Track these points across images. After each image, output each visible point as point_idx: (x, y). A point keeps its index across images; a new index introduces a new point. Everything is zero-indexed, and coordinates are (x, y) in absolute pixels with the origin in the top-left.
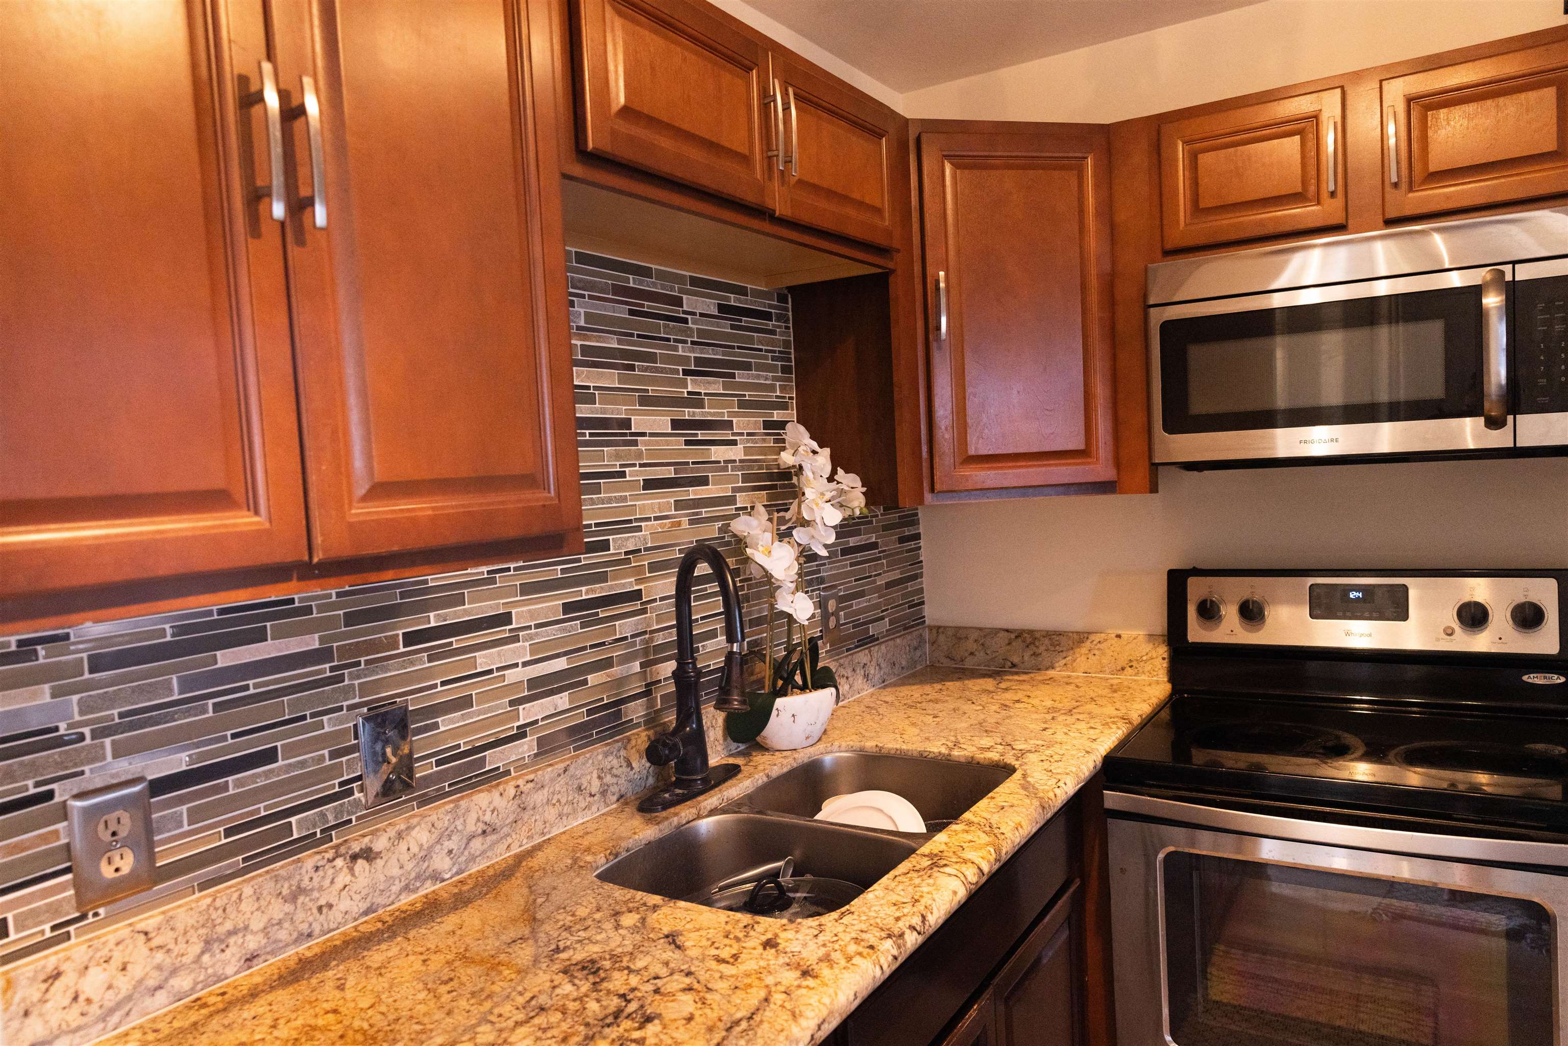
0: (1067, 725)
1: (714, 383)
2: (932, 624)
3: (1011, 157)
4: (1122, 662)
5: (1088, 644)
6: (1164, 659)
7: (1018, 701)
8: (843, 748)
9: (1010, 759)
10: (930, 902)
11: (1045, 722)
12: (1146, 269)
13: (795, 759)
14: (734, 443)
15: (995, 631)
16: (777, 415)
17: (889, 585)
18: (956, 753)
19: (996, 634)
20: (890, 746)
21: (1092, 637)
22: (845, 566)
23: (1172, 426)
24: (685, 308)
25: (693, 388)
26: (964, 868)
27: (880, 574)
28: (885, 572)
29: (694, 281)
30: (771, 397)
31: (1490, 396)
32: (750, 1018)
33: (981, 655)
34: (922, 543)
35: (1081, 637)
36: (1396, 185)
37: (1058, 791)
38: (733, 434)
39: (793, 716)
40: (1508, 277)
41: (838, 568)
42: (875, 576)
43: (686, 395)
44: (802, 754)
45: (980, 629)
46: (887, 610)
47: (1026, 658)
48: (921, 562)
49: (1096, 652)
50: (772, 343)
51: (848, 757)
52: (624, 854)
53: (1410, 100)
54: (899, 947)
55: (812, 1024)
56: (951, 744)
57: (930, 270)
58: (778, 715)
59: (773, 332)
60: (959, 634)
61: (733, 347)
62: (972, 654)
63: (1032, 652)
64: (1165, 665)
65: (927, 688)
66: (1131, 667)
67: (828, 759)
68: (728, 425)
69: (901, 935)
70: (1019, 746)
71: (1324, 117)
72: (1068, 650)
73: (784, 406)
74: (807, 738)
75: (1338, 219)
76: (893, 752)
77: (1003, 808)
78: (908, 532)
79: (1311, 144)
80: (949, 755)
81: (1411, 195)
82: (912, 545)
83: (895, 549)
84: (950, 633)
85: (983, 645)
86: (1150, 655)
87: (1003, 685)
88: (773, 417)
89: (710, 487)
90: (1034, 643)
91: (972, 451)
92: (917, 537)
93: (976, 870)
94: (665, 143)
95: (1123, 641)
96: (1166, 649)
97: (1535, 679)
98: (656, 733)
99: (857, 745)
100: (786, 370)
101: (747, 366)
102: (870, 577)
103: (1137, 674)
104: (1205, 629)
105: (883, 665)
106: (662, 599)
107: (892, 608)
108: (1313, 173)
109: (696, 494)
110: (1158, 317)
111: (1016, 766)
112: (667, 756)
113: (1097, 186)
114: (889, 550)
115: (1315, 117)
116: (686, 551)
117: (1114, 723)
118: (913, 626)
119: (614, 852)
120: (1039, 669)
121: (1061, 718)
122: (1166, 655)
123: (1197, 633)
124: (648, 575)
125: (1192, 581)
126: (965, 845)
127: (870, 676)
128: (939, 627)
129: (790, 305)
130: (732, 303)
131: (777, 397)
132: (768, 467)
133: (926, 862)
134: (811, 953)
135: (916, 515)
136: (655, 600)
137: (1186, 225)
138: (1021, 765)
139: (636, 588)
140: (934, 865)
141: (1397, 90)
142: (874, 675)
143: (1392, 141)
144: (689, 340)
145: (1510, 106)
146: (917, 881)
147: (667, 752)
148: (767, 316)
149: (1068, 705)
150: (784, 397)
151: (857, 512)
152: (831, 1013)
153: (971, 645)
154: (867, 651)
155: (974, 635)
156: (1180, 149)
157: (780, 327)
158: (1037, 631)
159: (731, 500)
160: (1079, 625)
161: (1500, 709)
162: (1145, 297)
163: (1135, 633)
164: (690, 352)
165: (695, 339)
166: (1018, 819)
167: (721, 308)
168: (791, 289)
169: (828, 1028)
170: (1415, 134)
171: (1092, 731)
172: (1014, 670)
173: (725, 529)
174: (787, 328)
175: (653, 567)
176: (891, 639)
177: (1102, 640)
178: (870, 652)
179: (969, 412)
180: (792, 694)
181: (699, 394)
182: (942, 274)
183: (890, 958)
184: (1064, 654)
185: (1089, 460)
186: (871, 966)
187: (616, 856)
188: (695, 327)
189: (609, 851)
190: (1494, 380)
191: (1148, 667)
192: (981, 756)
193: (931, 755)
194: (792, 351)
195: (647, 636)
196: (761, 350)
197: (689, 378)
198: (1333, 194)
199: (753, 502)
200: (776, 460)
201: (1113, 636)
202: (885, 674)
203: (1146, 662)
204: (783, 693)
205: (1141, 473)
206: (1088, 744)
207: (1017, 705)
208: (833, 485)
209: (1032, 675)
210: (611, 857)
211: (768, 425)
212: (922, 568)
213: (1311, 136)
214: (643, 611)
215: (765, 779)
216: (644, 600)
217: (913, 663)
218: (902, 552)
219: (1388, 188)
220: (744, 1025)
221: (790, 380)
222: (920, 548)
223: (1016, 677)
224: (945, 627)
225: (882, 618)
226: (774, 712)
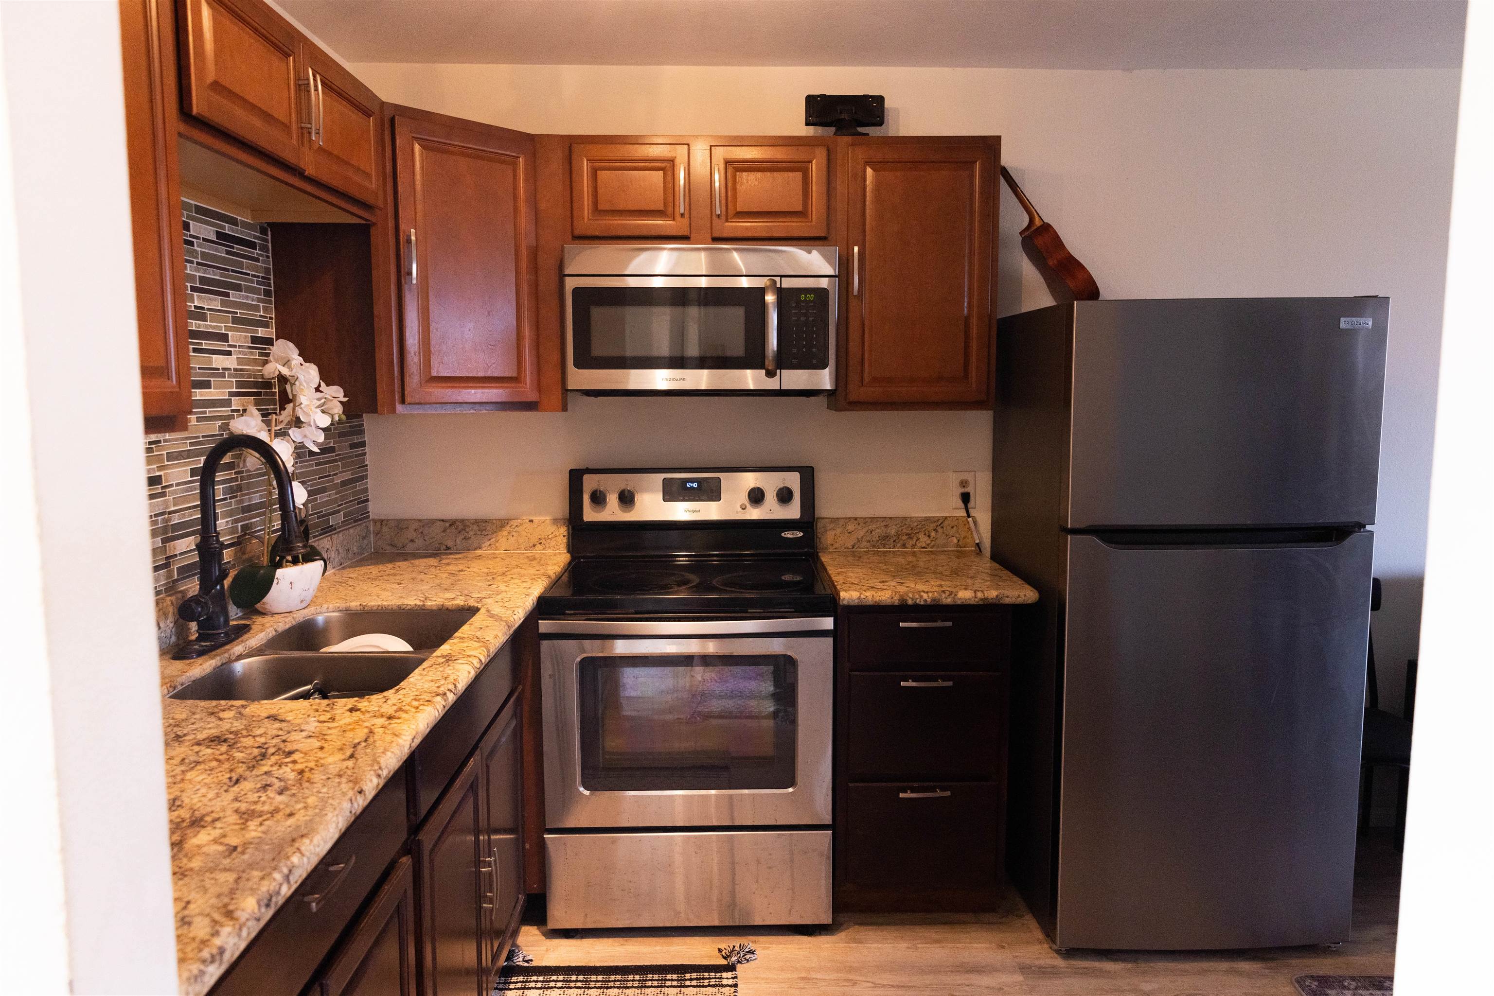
0: (505, 582)
1: (215, 300)
2: (376, 517)
3: (464, 147)
4: (534, 540)
5: (508, 528)
6: (564, 536)
7: (462, 570)
8: (330, 610)
9: (472, 603)
10: (456, 677)
11: (489, 581)
12: (562, 246)
13: (294, 618)
14: (229, 353)
15: (432, 522)
16: (261, 332)
17: (344, 483)
18: (429, 603)
19: (433, 524)
20: (373, 603)
21: (512, 523)
22: (311, 466)
23: (581, 363)
24: (192, 233)
25: (198, 303)
26: (470, 659)
27: (337, 474)
28: (341, 472)
29: (199, 210)
30: (256, 315)
31: (768, 357)
32: (366, 740)
33: (419, 542)
34: (367, 449)
35: (503, 523)
36: (718, 216)
37: (515, 617)
38: (230, 346)
39: (291, 583)
40: (778, 285)
41: (307, 467)
42: (334, 475)
43: (193, 309)
44: (298, 615)
45: (420, 521)
46: (342, 505)
47: (458, 542)
48: (366, 466)
49: (514, 534)
50: (256, 269)
51: (337, 616)
52: (180, 688)
53: (727, 162)
54: (445, 701)
55: (409, 738)
56: (423, 599)
57: (402, 226)
58: (278, 583)
59: (257, 260)
60: (400, 525)
61: (227, 270)
62: (412, 541)
63: (463, 537)
64: (565, 541)
65: (381, 567)
66: (540, 543)
67: (320, 619)
68: (224, 338)
69: (445, 694)
70: (476, 595)
71: (677, 161)
72: (493, 533)
73: (265, 325)
74: (302, 601)
75: (684, 232)
76: (375, 608)
77: (481, 628)
78: (356, 439)
79: (670, 178)
80: (424, 605)
81: (727, 224)
82: (359, 450)
83: (348, 453)
84: (393, 524)
85: (422, 533)
86: (554, 534)
87: (444, 562)
88: (258, 333)
89: (212, 390)
90: (465, 530)
91: (434, 373)
92: (363, 444)
93: (478, 661)
94: (239, 112)
95: (535, 525)
96: (565, 528)
97: (788, 535)
98: (177, 598)
99: (342, 605)
100: (267, 293)
101: (238, 288)
102: (329, 476)
103: (544, 549)
104: (594, 512)
105: (341, 551)
106: (178, 484)
107: (345, 503)
108: (671, 198)
109: (201, 396)
110: (571, 284)
111: (479, 607)
112: (200, 613)
113: (526, 180)
114: (343, 454)
115: (672, 161)
116: (218, 441)
117: (539, 578)
118: (360, 520)
119: (173, 685)
120: (469, 550)
121: (499, 578)
122: (565, 534)
123: (590, 515)
124: (166, 463)
125: (586, 478)
126: (465, 649)
127: (332, 559)
128: (382, 521)
129: (269, 238)
130: (227, 232)
131: (261, 316)
132: (255, 377)
133: (442, 660)
134: (388, 709)
135: (362, 425)
136: (171, 485)
137: (589, 219)
138: (482, 606)
139: (158, 474)
140: (448, 661)
141: (721, 154)
142: (334, 559)
143: (717, 184)
144: (195, 260)
145: (779, 177)
146: (441, 669)
147: (200, 609)
148: (252, 245)
149: (501, 570)
150: (265, 317)
151: (337, 418)
152: (417, 733)
153: (411, 534)
154: (329, 538)
155: (416, 525)
156: (585, 164)
157: (262, 255)
158: (468, 520)
159: (227, 403)
160: (501, 513)
161: (769, 555)
162: (561, 266)
163: (543, 518)
164: (196, 272)
165: (200, 261)
166: (495, 633)
167: (219, 235)
168: (269, 224)
169: (417, 741)
170: (730, 184)
171: (524, 584)
172: (448, 552)
173: (225, 427)
174: (268, 257)
175: (170, 457)
176: (346, 529)
177: (519, 524)
178: (331, 539)
179: (433, 342)
180: (287, 566)
181: (203, 308)
182: (413, 231)
183: (442, 706)
184: (489, 537)
185: (520, 385)
186: (433, 710)
187: (174, 688)
188: (199, 249)
189: (169, 685)
190: (770, 347)
191: (553, 543)
192: (449, 604)
193: (408, 607)
194: (272, 277)
195: (167, 516)
196: (248, 274)
197: (195, 294)
198: (682, 215)
199: (244, 406)
200: (260, 371)
201: (527, 521)
202: (342, 558)
203: (551, 539)
204: (279, 565)
205: (555, 397)
206: (525, 591)
207: (461, 573)
208: (319, 395)
209: (465, 554)
210: (171, 689)
211: (255, 340)
212: (367, 470)
213: (669, 173)
214: (163, 495)
215: (274, 633)
216: (164, 484)
217: (362, 549)
218: (351, 457)
219: (714, 217)
220: (363, 744)
221: (270, 302)
222: (365, 454)
223: (452, 556)
224: (388, 520)
225: (339, 511)
226: (275, 581)
